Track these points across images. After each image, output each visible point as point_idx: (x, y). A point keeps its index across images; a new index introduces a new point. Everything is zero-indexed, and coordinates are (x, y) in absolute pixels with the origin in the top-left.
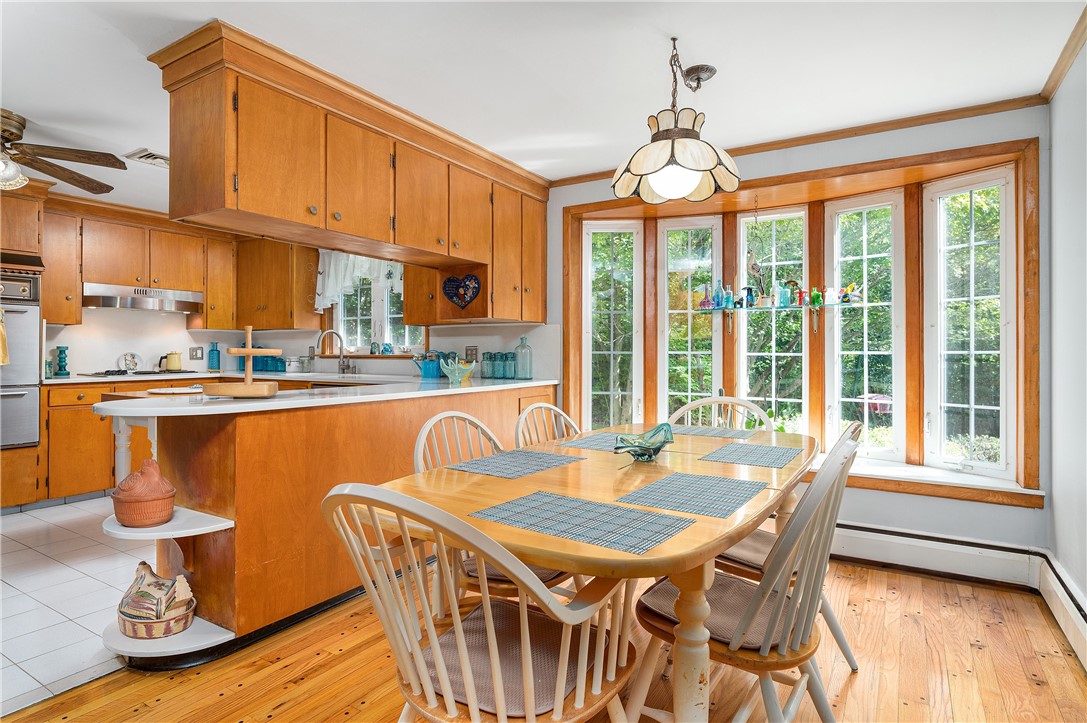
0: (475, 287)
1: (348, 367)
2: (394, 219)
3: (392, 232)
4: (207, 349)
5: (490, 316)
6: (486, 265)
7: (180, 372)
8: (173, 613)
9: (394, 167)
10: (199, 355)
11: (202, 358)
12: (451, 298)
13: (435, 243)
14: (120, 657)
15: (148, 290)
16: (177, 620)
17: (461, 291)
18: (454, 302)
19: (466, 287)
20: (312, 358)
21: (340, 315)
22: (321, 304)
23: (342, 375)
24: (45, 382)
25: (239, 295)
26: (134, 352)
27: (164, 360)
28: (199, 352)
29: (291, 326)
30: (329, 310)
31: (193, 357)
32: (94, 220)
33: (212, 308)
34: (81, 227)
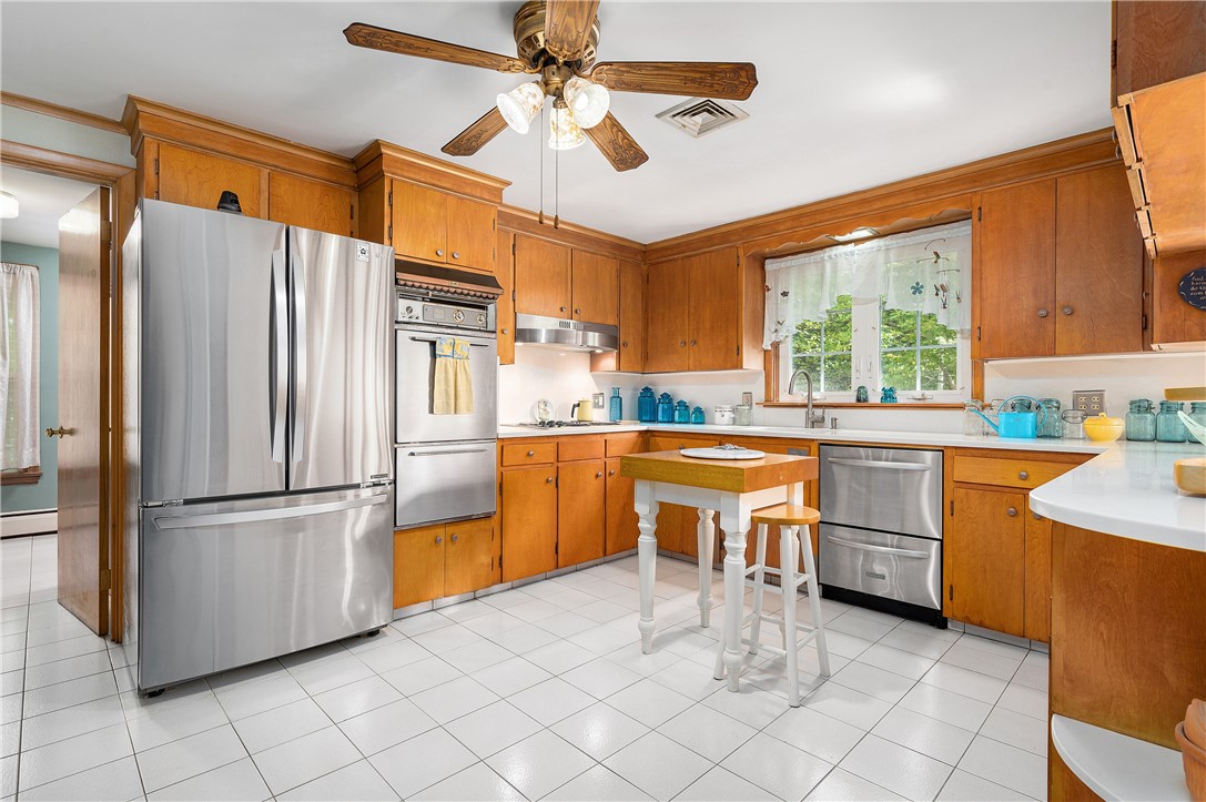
4: (608, 395)
10: (601, 404)
15: (571, 323)
24: (500, 435)
25: (650, 329)
26: (545, 398)
27: (576, 409)
28: (601, 398)
29: (738, 365)
30: (776, 345)
31: (596, 405)
32: (525, 236)
33: (625, 345)
34: (514, 245)
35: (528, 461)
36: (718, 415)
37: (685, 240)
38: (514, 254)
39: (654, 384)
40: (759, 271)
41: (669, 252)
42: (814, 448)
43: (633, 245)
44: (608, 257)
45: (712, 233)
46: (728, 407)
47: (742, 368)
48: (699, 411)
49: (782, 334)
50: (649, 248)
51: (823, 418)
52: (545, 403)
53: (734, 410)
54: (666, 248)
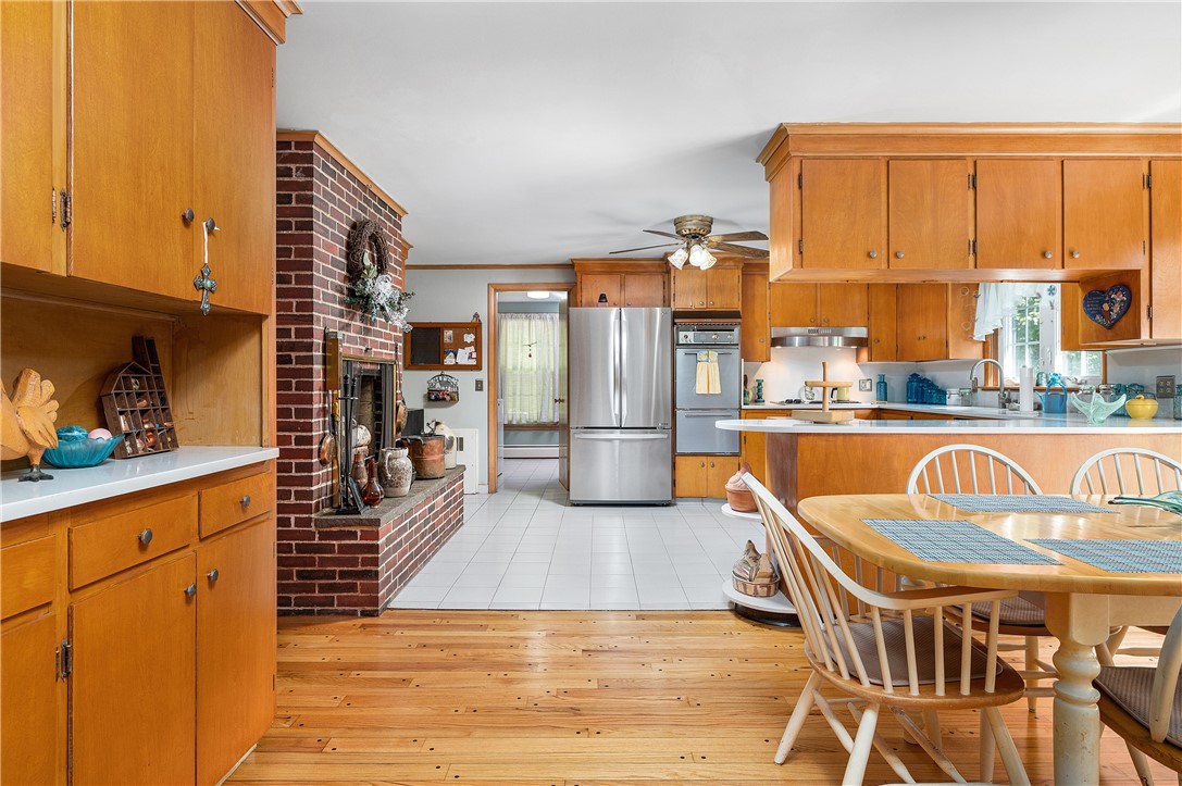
0: (1122, 301)
1: (1009, 401)
2: (975, 242)
3: (972, 257)
4: (875, 381)
5: (1145, 336)
6: (1137, 273)
7: (848, 402)
8: (760, 581)
9: (975, 187)
10: (868, 387)
11: (870, 389)
12: (1093, 317)
13: (1039, 256)
14: (731, 603)
15: (819, 329)
16: (762, 586)
17: (1106, 307)
18: (1097, 321)
19: (1112, 302)
20: (975, 390)
21: (1008, 340)
22: (982, 331)
23: (1001, 410)
24: (744, 407)
29: (947, 356)
31: (862, 389)
33: (876, 341)
46: (954, 391)
47: (949, 359)
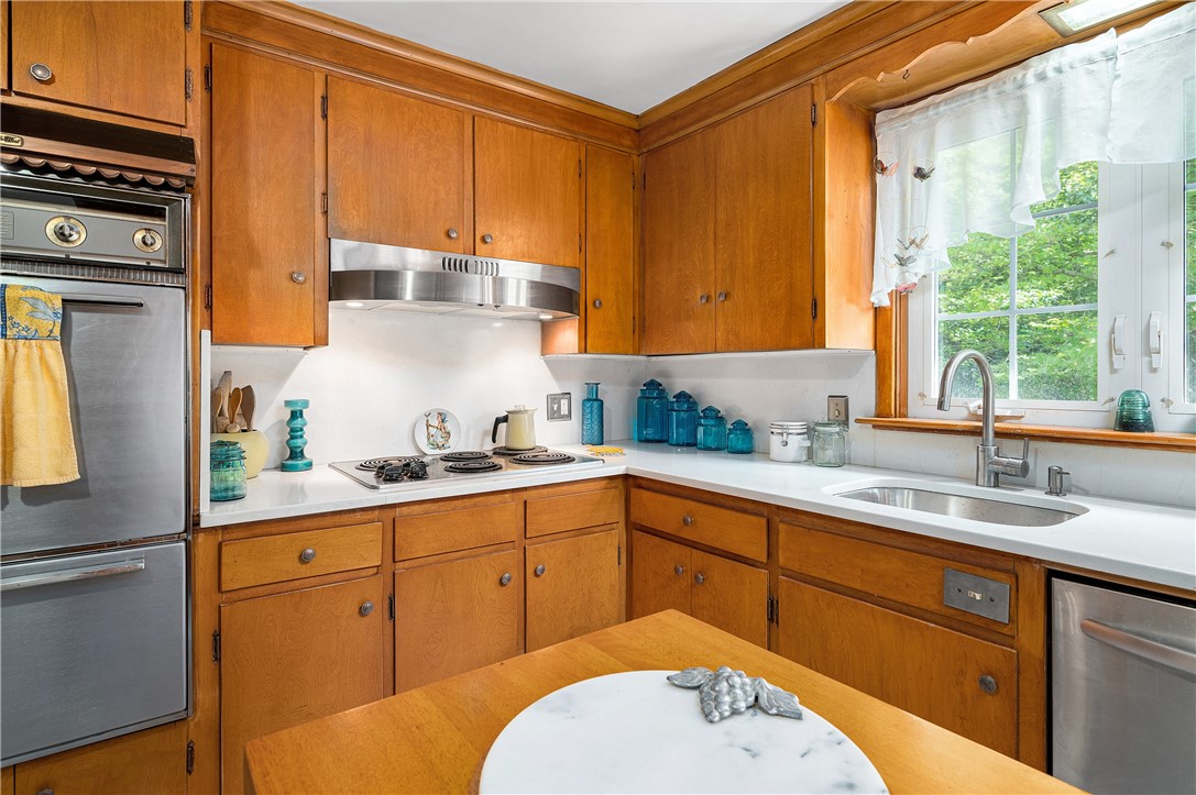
4: (578, 397)
10: (564, 410)
11: (569, 416)
15: (471, 259)
25: (648, 275)
26: (444, 407)
27: (503, 426)
28: (564, 404)
29: (815, 339)
30: (901, 296)
31: (554, 415)
32: (352, 79)
33: (598, 304)
34: (325, 99)
35: (304, 571)
36: (775, 441)
37: (707, 92)
38: (325, 116)
39: (666, 375)
40: (861, 141)
41: (678, 123)
42: (1033, 582)
43: (610, 116)
44: (557, 136)
45: (757, 65)
46: (796, 427)
47: (824, 347)
48: (742, 428)
49: (918, 269)
50: (646, 122)
51: (1025, 468)
52: (442, 417)
53: (810, 431)
54: (673, 117)
